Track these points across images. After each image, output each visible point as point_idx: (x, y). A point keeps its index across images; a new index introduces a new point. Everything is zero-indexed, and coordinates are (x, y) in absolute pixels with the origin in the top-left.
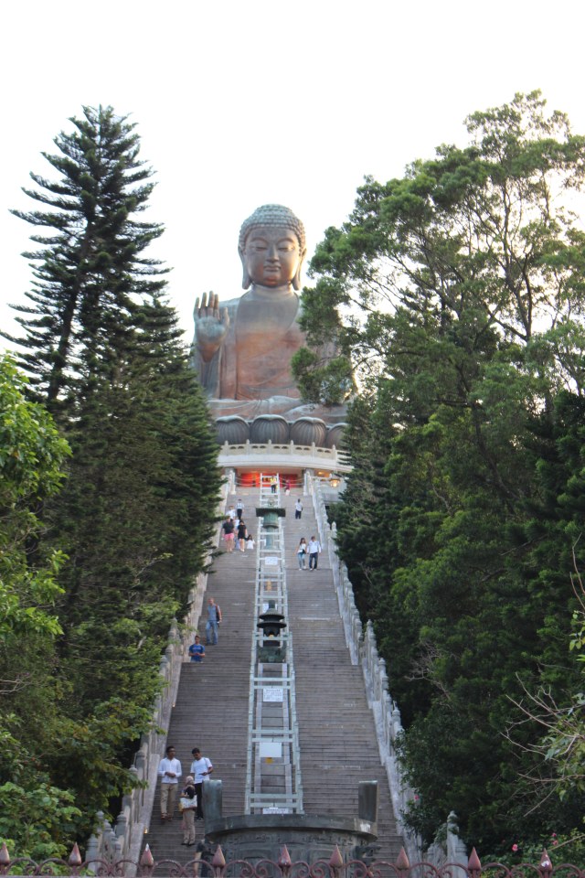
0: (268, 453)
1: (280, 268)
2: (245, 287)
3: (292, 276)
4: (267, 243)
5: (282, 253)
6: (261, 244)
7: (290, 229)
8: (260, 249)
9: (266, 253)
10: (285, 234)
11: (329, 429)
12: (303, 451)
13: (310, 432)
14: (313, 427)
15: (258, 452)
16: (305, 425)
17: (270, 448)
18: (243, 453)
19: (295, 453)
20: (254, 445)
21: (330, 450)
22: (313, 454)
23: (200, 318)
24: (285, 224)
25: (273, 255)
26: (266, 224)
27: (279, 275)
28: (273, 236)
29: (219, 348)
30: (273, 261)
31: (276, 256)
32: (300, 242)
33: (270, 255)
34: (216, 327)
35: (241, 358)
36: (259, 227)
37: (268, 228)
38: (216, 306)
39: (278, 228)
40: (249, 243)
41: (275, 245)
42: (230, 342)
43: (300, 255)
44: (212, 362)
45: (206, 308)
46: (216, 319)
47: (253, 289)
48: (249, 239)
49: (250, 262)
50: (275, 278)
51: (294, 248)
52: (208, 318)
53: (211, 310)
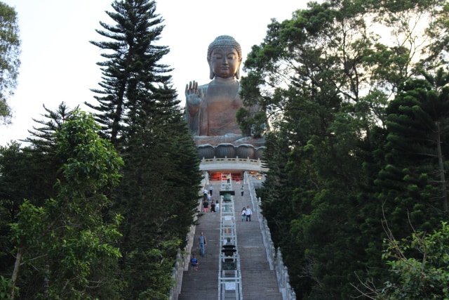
0: (225, 163)
1: (229, 68)
2: (212, 78)
3: (235, 71)
4: (222, 55)
5: (229, 60)
6: (219, 56)
7: (234, 48)
8: (218, 58)
9: (221, 61)
10: (231, 50)
11: (256, 150)
12: (243, 161)
13: (246, 151)
14: (248, 149)
15: (220, 162)
16: (244, 147)
17: (226, 161)
18: (212, 163)
19: (239, 162)
20: (218, 159)
21: (257, 161)
22: (248, 163)
23: (189, 94)
24: (231, 45)
25: (225, 61)
26: (221, 45)
27: (228, 71)
28: (225, 51)
29: (199, 110)
30: (225, 64)
31: (227, 62)
32: (239, 54)
33: (223, 61)
34: (197, 99)
35: (210, 115)
36: (218, 47)
37: (222, 48)
38: (196, 89)
39: (227, 47)
40: (213, 55)
41: (226, 56)
42: (204, 106)
43: (239, 61)
44: (195, 117)
45: (192, 90)
46: (197, 95)
47: (215, 79)
48: (213, 53)
49: (213, 65)
50: (226, 73)
51: (236, 57)
52: (193, 94)
53: (194, 91)
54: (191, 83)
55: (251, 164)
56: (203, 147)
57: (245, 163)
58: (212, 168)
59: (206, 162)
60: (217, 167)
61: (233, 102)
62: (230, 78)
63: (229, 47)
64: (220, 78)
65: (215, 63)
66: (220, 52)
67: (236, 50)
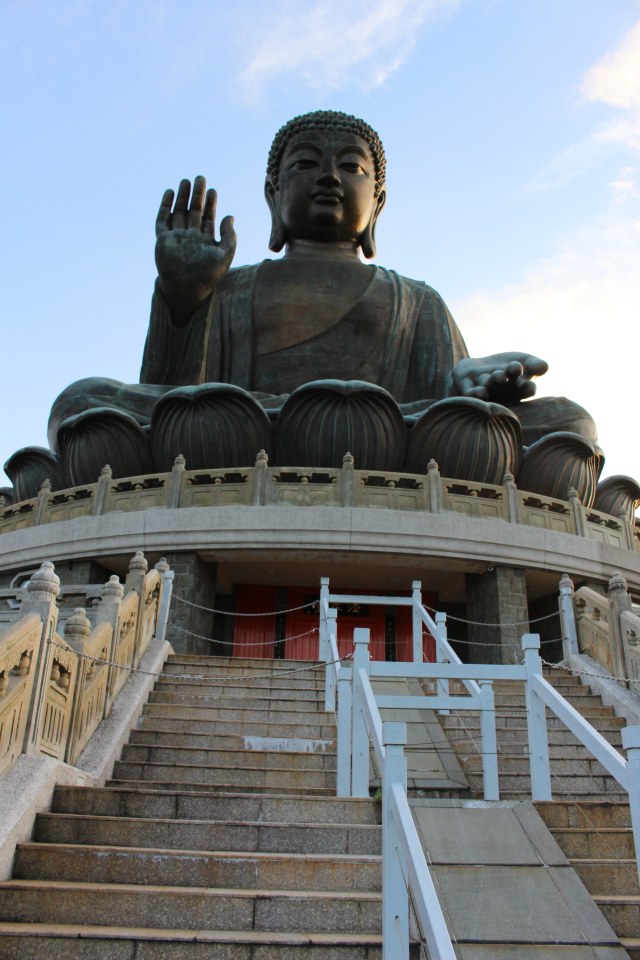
0: (341, 501)
1: (342, 199)
2: (276, 248)
3: (361, 227)
4: (319, 152)
5: (346, 174)
6: (308, 155)
7: (363, 137)
8: (306, 164)
9: (317, 173)
10: (353, 141)
11: (524, 451)
12: (474, 500)
13: (478, 445)
14: (489, 429)
15: (300, 497)
16: (463, 421)
17: (348, 484)
18: (240, 501)
19: (448, 506)
20: (285, 469)
21: (566, 505)
22: (513, 514)
23: (171, 228)
24: (353, 126)
25: (331, 170)
26: (317, 123)
27: (339, 215)
28: (330, 140)
29: (210, 295)
30: (330, 182)
31: (336, 176)
32: (377, 169)
33: (325, 171)
34: (204, 248)
35: (262, 350)
36: (305, 129)
37: (321, 129)
38: (209, 214)
39: (340, 130)
40: (286, 161)
41: (334, 158)
42: (240, 322)
43: (375, 196)
44: (190, 325)
45: (186, 213)
46: (206, 236)
47: (289, 251)
48: (286, 154)
49: (286, 194)
50: (332, 217)
51: (366, 174)
52: (190, 230)
53: (197, 218)
54: (185, 185)
55: (527, 522)
56: (188, 395)
57: (490, 515)
58: (234, 531)
59: (197, 488)
60: (274, 530)
61: (354, 310)
62: (341, 250)
63: (348, 131)
64: (306, 243)
65: (292, 183)
66: (314, 143)
67: (371, 149)
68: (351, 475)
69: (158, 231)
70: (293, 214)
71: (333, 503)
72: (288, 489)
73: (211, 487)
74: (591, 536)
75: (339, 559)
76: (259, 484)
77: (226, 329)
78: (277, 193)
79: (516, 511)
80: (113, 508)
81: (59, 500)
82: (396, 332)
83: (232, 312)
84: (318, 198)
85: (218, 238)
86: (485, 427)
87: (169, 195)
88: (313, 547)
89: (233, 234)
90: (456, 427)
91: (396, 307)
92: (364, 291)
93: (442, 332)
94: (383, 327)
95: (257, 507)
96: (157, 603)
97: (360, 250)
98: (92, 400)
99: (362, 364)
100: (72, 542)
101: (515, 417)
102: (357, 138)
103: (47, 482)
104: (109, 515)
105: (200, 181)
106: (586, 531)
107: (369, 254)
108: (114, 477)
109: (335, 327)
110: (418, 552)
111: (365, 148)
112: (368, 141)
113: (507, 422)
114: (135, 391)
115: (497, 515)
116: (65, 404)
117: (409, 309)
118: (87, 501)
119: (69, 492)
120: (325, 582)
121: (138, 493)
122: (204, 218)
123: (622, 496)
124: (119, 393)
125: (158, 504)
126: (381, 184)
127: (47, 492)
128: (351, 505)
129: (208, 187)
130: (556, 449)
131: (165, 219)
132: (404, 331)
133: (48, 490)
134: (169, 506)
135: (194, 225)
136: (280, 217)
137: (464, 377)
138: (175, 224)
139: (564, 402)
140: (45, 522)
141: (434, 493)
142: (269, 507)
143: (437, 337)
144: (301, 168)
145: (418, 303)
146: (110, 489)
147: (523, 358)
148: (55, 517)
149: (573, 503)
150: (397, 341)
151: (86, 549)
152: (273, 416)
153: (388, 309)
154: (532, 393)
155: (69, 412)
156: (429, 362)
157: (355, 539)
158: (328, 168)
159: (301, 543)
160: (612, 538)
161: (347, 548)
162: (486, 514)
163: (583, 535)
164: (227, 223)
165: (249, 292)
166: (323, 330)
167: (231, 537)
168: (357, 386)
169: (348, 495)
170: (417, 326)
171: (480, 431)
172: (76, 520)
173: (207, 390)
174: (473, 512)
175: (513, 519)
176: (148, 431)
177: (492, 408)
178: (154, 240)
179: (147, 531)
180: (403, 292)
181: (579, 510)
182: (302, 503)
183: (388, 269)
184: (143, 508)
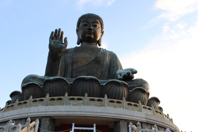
1: (93, 33)
2: (78, 44)
3: (98, 39)
4: (88, 23)
5: (94, 27)
6: (85, 23)
7: (98, 19)
9: (88, 27)
10: (96, 20)
11: (130, 92)
12: (115, 104)
13: (118, 91)
14: (121, 87)
15: (74, 104)
16: (115, 85)
17: (86, 100)
18: (61, 104)
19: (109, 105)
20: (71, 97)
21: (138, 104)
22: (125, 107)
23: (53, 40)
24: (96, 17)
25: (91, 27)
26: (88, 16)
27: (93, 37)
28: (91, 20)
29: (61, 55)
30: (90, 29)
31: (92, 28)
32: (101, 26)
33: (89, 27)
34: (60, 44)
35: (74, 68)
36: (85, 17)
37: (89, 17)
38: (62, 37)
39: (93, 18)
40: (81, 25)
41: (91, 24)
42: (69, 61)
43: (101, 32)
44: (56, 62)
45: (56, 37)
46: (61, 42)
47: (81, 44)
48: (81, 23)
49: (81, 32)
50: (91, 37)
51: (99, 27)
52: (57, 40)
53: (59, 38)
54: (56, 30)
55: (128, 109)
56: (51, 79)
57: (119, 107)
58: (58, 111)
59: (51, 101)
60: (68, 111)
61: (95, 58)
62: (93, 44)
63: (95, 18)
64: (85, 43)
65: (82, 29)
66: (87, 21)
67: (100, 22)
68: (86, 98)
69: (50, 41)
70: (82, 36)
71: (82, 105)
72: (72, 101)
73: (54, 101)
74: (144, 112)
75: (83, 118)
76: (65, 100)
77: (66, 63)
78: (79, 32)
79: (125, 106)
80: (32, 106)
81: (20, 104)
82: (105, 63)
83: (68, 59)
84: (88, 33)
85: (63, 42)
86: (120, 86)
87: (52, 33)
88: (77, 115)
89: (67, 41)
90: (113, 87)
91: (105, 58)
92: (98, 54)
93: (116, 63)
94: (102, 62)
95: (64, 106)
96: (34, 129)
97: (98, 44)
98: (31, 80)
99: (97, 71)
100: (21, 114)
101: (127, 84)
102: (97, 19)
103: (18, 99)
104: (30, 108)
105: (60, 30)
106: (143, 111)
107: (100, 45)
108: (33, 99)
109: (91, 62)
110: (101, 116)
111: (99, 22)
112: (99, 20)
113: (125, 85)
114: (42, 78)
115: (121, 107)
116: (25, 81)
117: (108, 58)
118: (26, 104)
119: (22, 102)
120: (73, 124)
121: (38, 102)
122: (60, 38)
123: (154, 102)
124: (38, 78)
125: (42, 105)
126: (102, 30)
127: (17, 102)
128: (86, 105)
129: (61, 31)
130: (137, 91)
131: (52, 38)
132: (107, 63)
133: (18, 102)
134: (45, 106)
135: (58, 39)
136: (79, 37)
137: (118, 74)
138: (54, 39)
139: (141, 80)
140: (16, 109)
141: (106, 102)
142: (67, 106)
143: (115, 64)
144: (84, 26)
145: (110, 57)
146: (31, 101)
147: (132, 70)
148: (18, 108)
149: (139, 104)
150: (105, 65)
151: (25, 116)
152: (71, 84)
153: (103, 58)
154: (133, 78)
155: (26, 83)
156: (113, 70)
157: (86, 113)
158: (90, 26)
159: (74, 114)
160: (149, 112)
161: (84, 115)
162: (118, 107)
163: (142, 112)
164: (66, 39)
165: (71, 54)
166: (88, 63)
167: (58, 113)
168: (90, 78)
169: (86, 103)
170: (110, 62)
171: (119, 88)
172: (23, 108)
173: (55, 78)
174: (115, 107)
175: (125, 108)
176: (42, 87)
177: (121, 82)
178: (49, 42)
179: (39, 111)
180: (107, 54)
181: (141, 106)
182: (75, 105)
183: (104, 49)
184: (39, 106)
